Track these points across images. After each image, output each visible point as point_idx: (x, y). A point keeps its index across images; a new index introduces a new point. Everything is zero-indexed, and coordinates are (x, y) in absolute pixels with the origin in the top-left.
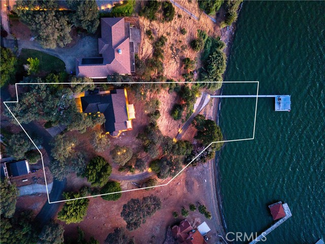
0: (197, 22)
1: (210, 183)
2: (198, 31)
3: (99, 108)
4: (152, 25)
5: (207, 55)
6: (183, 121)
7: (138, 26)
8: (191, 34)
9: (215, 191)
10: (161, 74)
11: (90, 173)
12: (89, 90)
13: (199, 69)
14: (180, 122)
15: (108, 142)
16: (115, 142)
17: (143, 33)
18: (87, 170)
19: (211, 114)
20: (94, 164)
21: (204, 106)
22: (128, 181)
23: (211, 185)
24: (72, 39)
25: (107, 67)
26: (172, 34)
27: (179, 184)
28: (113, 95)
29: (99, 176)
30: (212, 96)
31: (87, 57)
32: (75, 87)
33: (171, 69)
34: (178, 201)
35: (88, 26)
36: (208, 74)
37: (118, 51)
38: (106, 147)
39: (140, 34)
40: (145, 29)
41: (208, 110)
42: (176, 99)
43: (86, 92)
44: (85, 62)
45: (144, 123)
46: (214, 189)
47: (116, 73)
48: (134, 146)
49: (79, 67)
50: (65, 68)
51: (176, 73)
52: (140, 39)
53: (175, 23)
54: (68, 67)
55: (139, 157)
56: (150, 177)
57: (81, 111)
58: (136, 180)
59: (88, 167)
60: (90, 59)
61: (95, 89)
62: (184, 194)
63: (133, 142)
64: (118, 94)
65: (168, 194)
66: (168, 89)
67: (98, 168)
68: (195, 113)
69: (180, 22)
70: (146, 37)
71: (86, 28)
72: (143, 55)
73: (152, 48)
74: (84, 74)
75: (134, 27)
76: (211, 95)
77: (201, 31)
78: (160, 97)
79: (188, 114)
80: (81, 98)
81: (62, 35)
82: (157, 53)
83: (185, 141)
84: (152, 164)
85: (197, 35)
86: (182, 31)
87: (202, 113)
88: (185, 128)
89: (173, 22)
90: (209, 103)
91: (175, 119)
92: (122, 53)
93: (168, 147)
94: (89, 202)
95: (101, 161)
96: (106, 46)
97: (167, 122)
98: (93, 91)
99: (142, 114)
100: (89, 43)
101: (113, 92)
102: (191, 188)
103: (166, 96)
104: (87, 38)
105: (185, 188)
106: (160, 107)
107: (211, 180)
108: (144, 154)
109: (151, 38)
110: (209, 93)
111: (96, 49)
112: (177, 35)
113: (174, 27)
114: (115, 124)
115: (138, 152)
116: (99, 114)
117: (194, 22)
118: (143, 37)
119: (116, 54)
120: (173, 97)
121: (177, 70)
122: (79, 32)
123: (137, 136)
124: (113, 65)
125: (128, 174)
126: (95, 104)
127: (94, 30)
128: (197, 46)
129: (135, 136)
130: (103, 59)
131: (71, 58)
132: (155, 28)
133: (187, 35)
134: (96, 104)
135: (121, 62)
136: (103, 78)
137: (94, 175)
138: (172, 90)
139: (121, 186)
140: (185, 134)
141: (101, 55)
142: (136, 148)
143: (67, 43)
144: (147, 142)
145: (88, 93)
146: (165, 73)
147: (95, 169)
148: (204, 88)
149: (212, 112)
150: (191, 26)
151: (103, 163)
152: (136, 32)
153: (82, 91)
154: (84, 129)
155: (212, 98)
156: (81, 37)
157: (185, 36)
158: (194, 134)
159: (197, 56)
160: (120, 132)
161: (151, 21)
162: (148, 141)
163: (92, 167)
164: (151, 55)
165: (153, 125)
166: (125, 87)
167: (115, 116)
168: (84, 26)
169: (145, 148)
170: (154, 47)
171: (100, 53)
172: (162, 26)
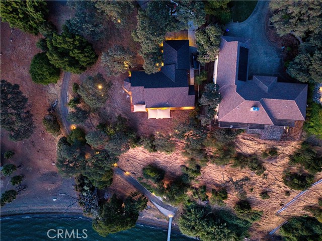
0: (275, 212)
1: (51, 206)
2: (262, 212)
3: (170, 66)
4: (283, 157)
5: (228, 219)
6: (140, 178)
7: (285, 138)
8: (259, 203)
9: (39, 211)
10: (210, 160)
11: (68, 39)
12: (198, 53)
13: (210, 206)
14: (139, 175)
15: (116, 74)
16: (116, 83)
17: (274, 143)
18: (73, 36)
19: (147, 216)
20: (81, 48)
21: (159, 207)
22: (59, 95)
23: (49, 207)
24: (281, 36)
25: (231, 86)
26: (265, 181)
27: (53, 164)
28: (186, 89)
29: (63, 54)
30: (171, 220)
31: (250, 57)
32: (205, 32)
33: (215, 173)
34: (29, 160)
35: (300, 64)
36: (201, 219)
37: (255, 106)
38: (107, 69)
39: (274, 140)
40: (279, 147)
41: (152, 212)
42: (172, 174)
43: (196, 49)
44: (243, 53)
45: (142, 129)
46: (43, 210)
47: (221, 98)
48: (109, 109)
49: (237, 42)
50: (235, 21)
51: (208, 178)
52: (266, 139)
53: (279, 187)
54: (236, 26)
55: (92, 115)
56: (63, 127)
57: (167, 39)
58: (59, 106)
59: (77, 38)
60: (247, 61)
61: (198, 63)
62: (39, 169)
63: (114, 109)
64: (187, 96)
65: (39, 148)
66: (187, 165)
67: (76, 53)
68: (150, 195)
69: (279, 192)
70: (268, 147)
71: (297, 60)
72: (241, 140)
73: (249, 152)
74: (224, 49)
75: (285, 132)
76: (173, 219)
77: (261, 216)
78: (177, 154)
79: (149, 186)
80: (188, 41)
81: (291, 21)
82: (242, 159)
83: (111, 180)
84: (81, 132)
85: (256, 209)
86: (265, 194)
87: (149, 203)
88: (130, 180)
89: (282, 184)
90: (162, 215)
91: (144, 169)
92: (251, 112)
93: (101, 160)
94: (34, 34)
95: (85, 59)
96: (266, 88)
97: (140, 159)
98: (195, 59)
99: (155, 127)
100: (269, 62)
101: (192, 90)
102: (47, 180)
103: (178, 161)
104: (278, 60)
105: (46, 171)
106: (163, 153)
107: (56, 208)
108: (96, 123)
109: (265, 154)
110: (175, 215)
111: (259, 72)
112: (261, 187)
113: (274, 184)
114: (141, 88)
115: (99, 114)
116: (160, 65)
117: (275, 209)
118: (269, 142)
119: (252, 102)
120: (176, 171)
121: (213, 180)
122: (288, 49)
123: (123, 116)
124: (233, 94)
125: (70, 96)
126: (176, 60)
127: (293, 72)
128: (242, 211)
129: (124, 113)
130: (245, 80)
131: (250, 31)
132: (278, 160)
133: (260, 198)
134: (177, 62)
135: (237, 109)
136: (215, 77)
137: (65, 46)
138: (185, 171)
139: (54, 85)
140: (122, 179)
141: (251, 78)
142: (105, 112)
143: (277, 27)
144: (112, 131)
145: (193, 51)
146: (210, 165)
147: (75, 48)
148: (183, 210)
149: (150, 217)
150: (270, 205)
151: (83, 62)
152: (278, 134)
153: (197, 42)
154: (138, 38)
155: (169, 220)
156: (279, 51)
157: (257, 195)
158: (122, 191)
159: (227, 206)
160: (130, 93)
161: (290, 156)
162: (113, 133)
163: (77, 43)
164: (239, 151)
165: (137, 141)
166: (198, 109)
167: (155, 89)
168: (301, 58)
169: (103, 126)
170: (250, 156)
171: (254, 77)
172: (278, 169)
